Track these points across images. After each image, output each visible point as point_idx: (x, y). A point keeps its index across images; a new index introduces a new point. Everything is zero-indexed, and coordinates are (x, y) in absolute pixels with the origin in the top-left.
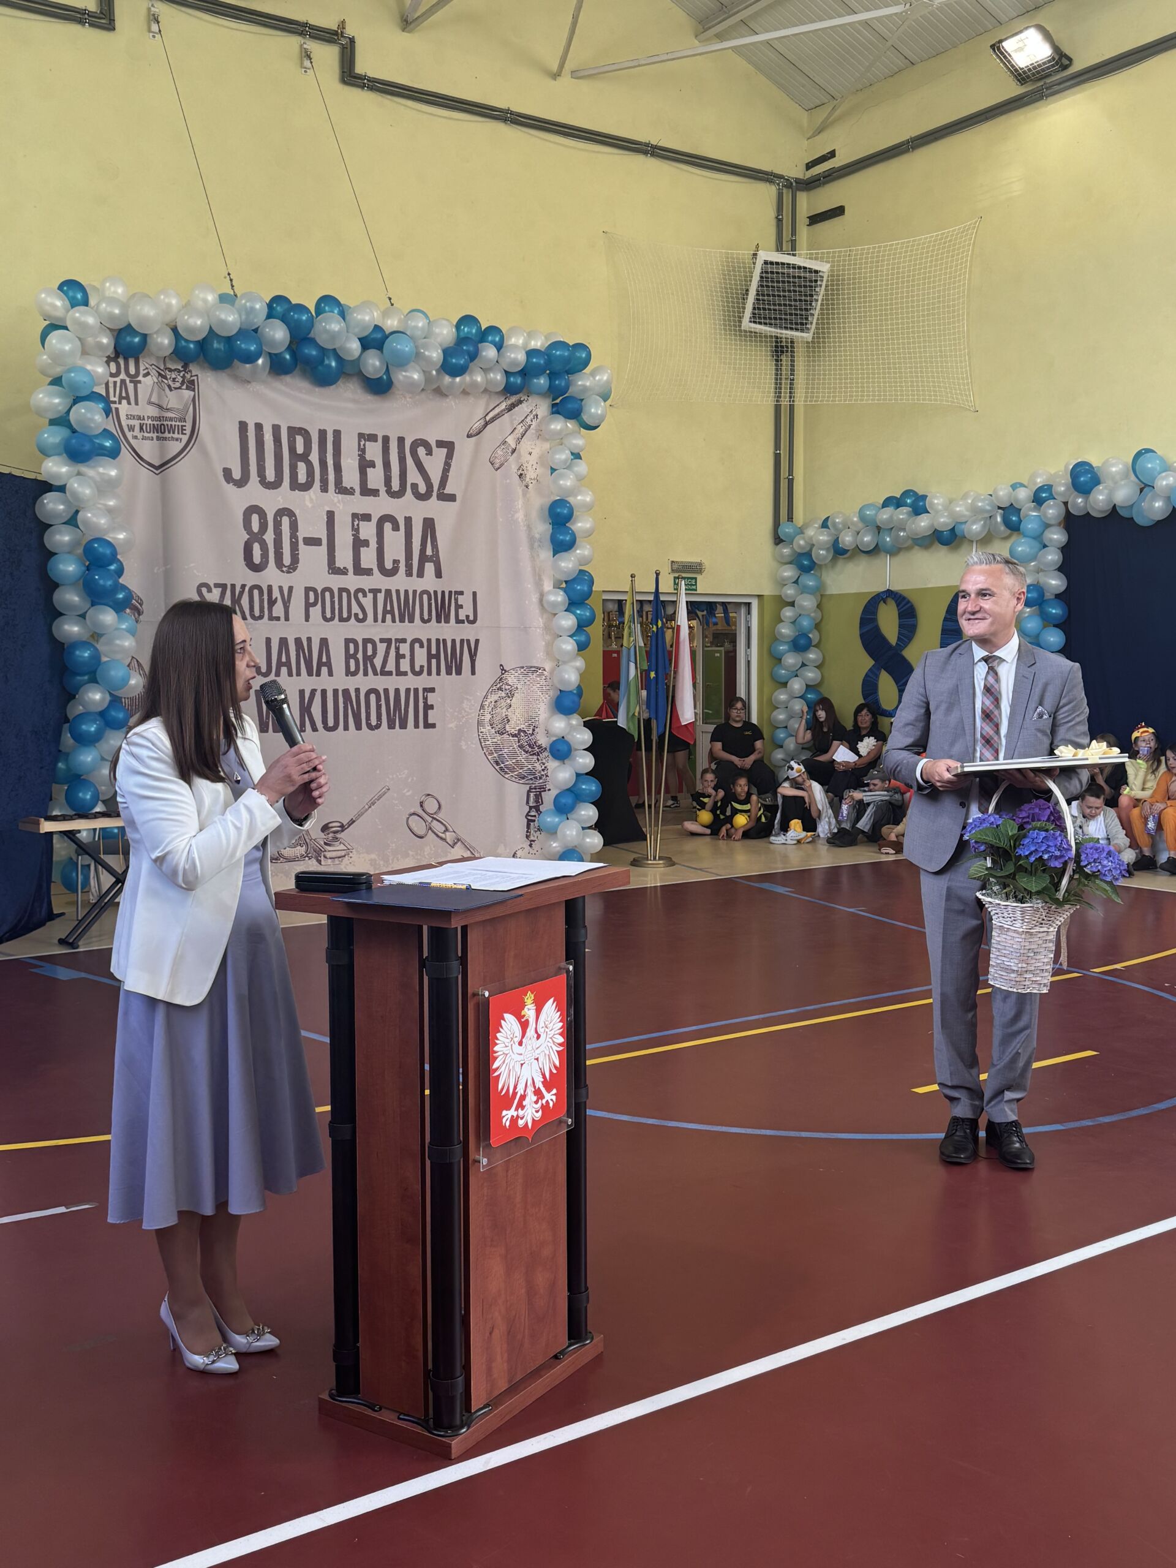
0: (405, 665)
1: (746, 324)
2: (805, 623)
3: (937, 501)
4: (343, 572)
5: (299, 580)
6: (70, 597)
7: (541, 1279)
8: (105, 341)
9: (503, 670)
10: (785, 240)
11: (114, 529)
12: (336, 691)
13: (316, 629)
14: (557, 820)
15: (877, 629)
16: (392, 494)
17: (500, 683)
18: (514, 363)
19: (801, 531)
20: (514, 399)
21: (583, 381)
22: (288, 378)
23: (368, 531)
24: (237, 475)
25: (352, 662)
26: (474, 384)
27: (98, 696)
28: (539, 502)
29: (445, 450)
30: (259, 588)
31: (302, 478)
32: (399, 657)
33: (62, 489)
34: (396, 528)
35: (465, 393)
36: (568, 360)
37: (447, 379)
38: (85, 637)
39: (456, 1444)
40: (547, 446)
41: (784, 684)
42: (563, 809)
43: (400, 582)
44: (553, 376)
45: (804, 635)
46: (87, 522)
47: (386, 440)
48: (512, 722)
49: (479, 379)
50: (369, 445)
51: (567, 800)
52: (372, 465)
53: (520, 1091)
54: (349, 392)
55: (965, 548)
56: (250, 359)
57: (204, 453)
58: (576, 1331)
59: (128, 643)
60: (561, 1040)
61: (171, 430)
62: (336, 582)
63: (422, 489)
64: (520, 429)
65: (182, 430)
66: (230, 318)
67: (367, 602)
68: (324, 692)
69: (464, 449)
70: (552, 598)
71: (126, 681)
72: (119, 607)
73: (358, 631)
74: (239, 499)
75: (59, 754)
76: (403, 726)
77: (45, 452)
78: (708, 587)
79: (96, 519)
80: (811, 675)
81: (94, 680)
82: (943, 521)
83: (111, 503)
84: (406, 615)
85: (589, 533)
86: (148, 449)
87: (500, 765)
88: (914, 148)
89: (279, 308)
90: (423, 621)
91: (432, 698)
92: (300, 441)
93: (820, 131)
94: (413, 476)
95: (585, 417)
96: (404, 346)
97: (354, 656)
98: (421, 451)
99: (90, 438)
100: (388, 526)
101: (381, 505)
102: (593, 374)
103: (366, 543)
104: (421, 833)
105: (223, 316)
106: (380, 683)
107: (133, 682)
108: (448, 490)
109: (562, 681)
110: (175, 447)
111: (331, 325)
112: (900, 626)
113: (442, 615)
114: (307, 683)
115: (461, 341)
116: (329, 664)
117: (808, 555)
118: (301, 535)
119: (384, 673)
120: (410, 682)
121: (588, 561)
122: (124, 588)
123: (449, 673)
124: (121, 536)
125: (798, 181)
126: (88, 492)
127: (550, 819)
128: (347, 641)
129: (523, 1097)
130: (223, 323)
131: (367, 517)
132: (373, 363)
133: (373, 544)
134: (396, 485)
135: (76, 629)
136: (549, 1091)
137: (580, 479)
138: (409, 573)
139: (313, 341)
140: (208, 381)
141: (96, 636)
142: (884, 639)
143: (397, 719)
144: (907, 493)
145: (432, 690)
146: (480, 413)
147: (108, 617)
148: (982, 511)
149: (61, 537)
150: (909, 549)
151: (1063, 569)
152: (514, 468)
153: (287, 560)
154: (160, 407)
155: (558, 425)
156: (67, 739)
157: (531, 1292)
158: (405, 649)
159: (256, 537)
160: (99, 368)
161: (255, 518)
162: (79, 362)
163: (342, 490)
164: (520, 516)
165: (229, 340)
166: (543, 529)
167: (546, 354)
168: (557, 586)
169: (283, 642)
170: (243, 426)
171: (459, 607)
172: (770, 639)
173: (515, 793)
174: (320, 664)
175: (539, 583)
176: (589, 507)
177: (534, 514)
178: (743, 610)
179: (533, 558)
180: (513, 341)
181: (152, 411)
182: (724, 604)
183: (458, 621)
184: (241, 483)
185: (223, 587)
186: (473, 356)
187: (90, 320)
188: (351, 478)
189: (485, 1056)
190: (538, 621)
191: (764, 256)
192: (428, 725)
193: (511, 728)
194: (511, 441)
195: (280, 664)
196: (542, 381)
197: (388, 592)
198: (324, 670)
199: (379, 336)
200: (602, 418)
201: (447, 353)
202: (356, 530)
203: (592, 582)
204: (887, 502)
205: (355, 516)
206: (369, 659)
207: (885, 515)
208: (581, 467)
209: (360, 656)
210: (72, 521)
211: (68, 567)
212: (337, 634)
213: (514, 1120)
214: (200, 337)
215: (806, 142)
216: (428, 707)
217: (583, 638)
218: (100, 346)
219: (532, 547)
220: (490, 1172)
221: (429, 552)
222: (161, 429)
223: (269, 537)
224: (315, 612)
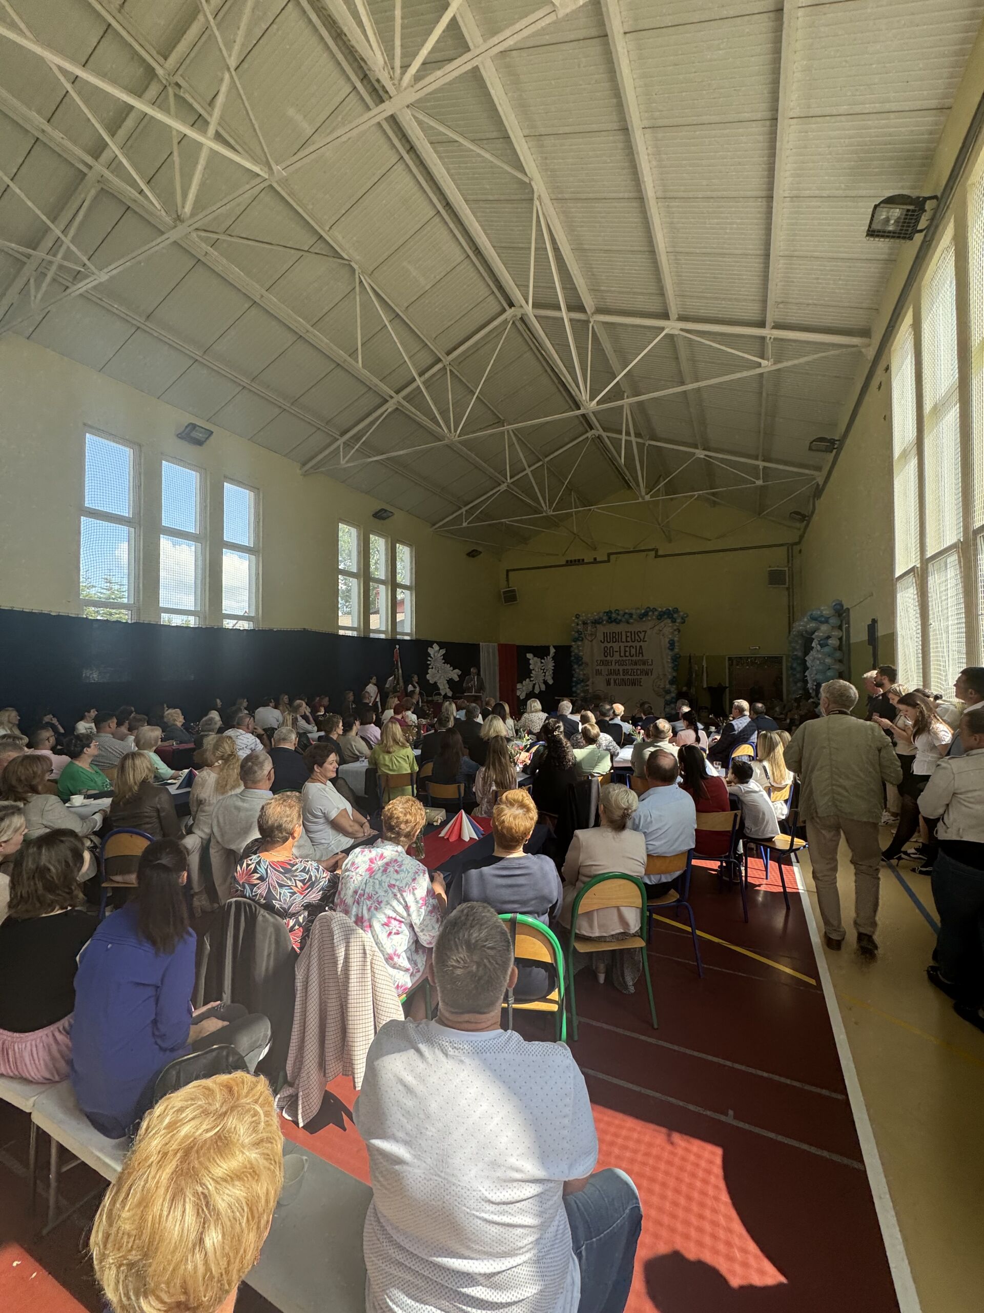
1: (767, 586)
4: (623, 657)
5: (614, 659)
8: (581, 623)
9: (658, 675)
12: (621, 679)
17: (657, 678)
18: (659, 613)
20: (660, 620)
22: (611, 624)
26: (650, 619)
28: (667, 640)
29: (644, 632)
30: (607, 660)
31: (615, 641)
32: (634, 672)
33: (573, 646)
35: (648, 621)
36: (674, 611)
37: (643, 619)
40: (669, 628)
43: (634, 658)
44: (670, 615)
46: (577, 651)
47: (631, 632)
48: (661, 685)
50: (627, 633)
52: (628, 637)
54: (622, 624)
56: (603, 622)
57: (598, 638)
62: (621, 659)
63: (639, 640)
64: (661, 626)
67: (627, 662)
69: (649, 632)
70: (669, 660)
77: (569, 641)
83: (580, 649)
84: (636, 664)
85: (680, 646)
86: (588, 639)
90: (640, 665)
92: (614, 634)
94: (637, 638)
96: (632, 615)
97: (625, 672)
98: (639, 633)
99: (578, 638)
100: (632, 648)
101: (629, 644)
102: (680, 613)
103: (627, 651)
105: (598, 616)
108: (645, 640)
113: (644, 664)
114: (615, 677)
115: (646, 612)
116: (619, 674)
118: (614, 651)
119: (631, 675)
120: (637, 677)
121: (678, 652)
122: (583, 661)
123: (646, 675)
124: (583, 653)
125: (794, 543)
126: (576, 647)
128: (623, 670)
131: (627, 646)
132: (625, 619)
134: (633, 640)
135: (573, 668)
137: (676, 635)
138: (636, 656)
139: (612, 617)
140: (598, 626)
143: (634, 684)
145: (641, 679)
146: (651, 624)
149: (571, 654)
152: (661, 634)
153: (611, 655)
155: (671, 624)
159: (605, 652)
160: (580, 627)
161: (606, 648)
162: (576, 627)
163: (622, 642)
164: (662, 644)
166: (668, 646)
167: (667, 611)
169: (611, 670)
170: (604, 633)
171: (648, 662)
175: (664, 657)
177: (666, 643)
178: (781, 658)
179: (664, 653)
180: (659, 610)
181: (590, 632)
183: (648, 665)
184: (604, 643)
185: (601, 660)
186: (648, 614)
187: (580, 620)
188: (624, 640)
190: (666, 665)
191: (768, 569)
192: (641, 686)
194: (660, 629)
195: (610, 673)
196: (667, 616)
197: (632, 660)
199: (628, 612)
202: (625, 649)
203: (676, 656)
206: (628, 673)
210: (573, 651)
212: (621, 668)
216: (641, 682)
217: (676, 668)
219: (664, 649)
221: (641, 652)
223: (608, 651)
224: (617, 664)
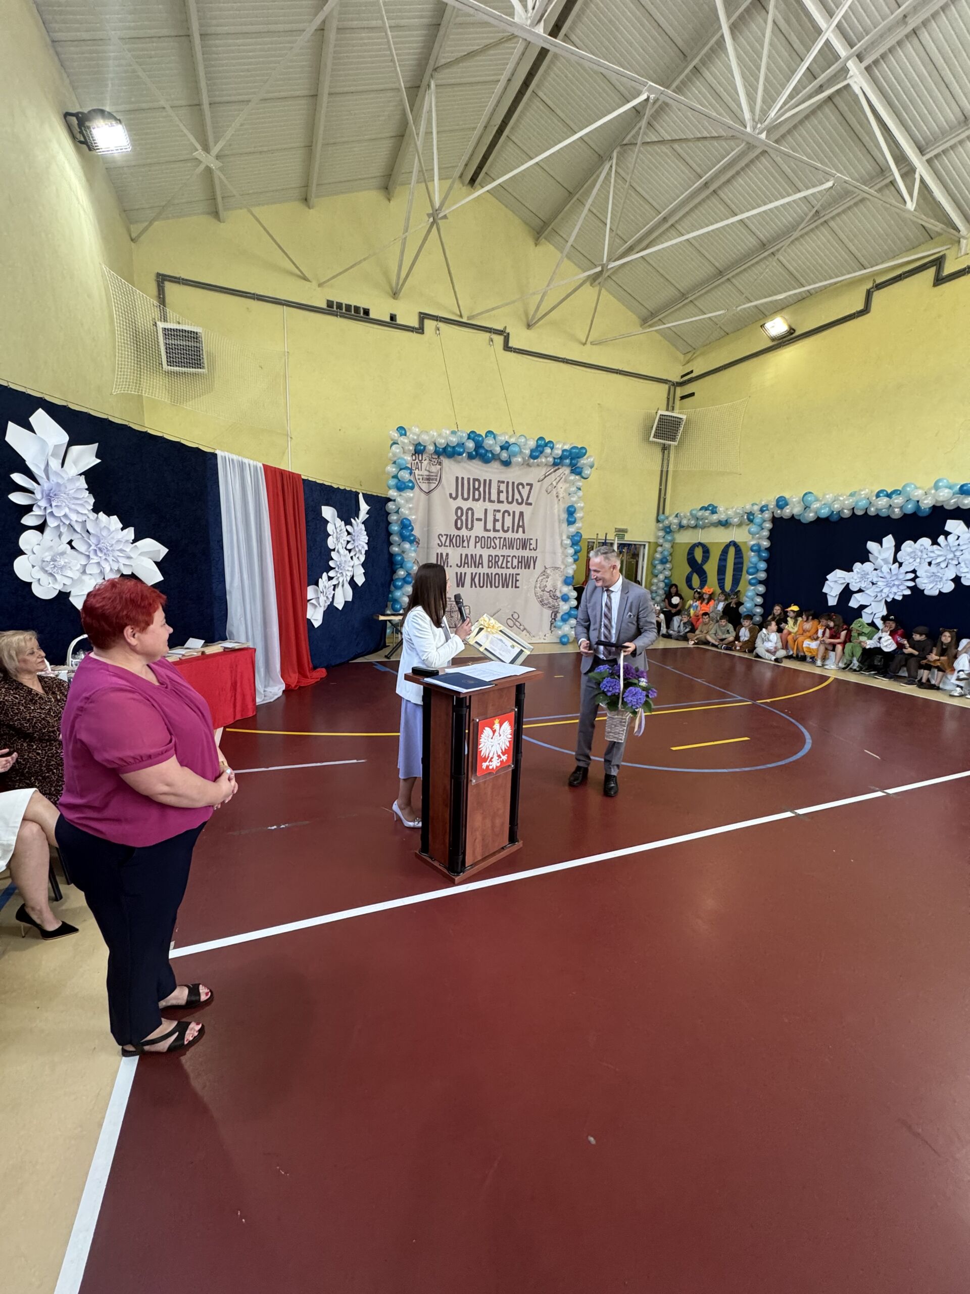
0: (509, 565)
1: (651, 439)
2: (666, 553)
3: (721, 509)
4: (489, 531)
5: (473, 534)
6: (395, 538)
7: (498, 822)
8: (411, 448)
9: (546, 568)
10: (670, 406)
11: (411, 515)
12: (484, 574)
13: (478, 551)
14: (561, 624)
15: (694, 557)
16: (509, 503)
17: (544, 573)
18: (557, 454)
19: (667, 518)
20: (557, 468)
21: (583, 461)
22: (474, 461)
23: (499, 516)
24: (454, 495)
25: (490, 564)
26: (542, 462)
27: (402, 573)
28: (563, 506)
29: (529, 487)
30: (459, 536)
31: (477, 497)
32: (507, 562)
33: (394, 501)
34: (509, 515)
35: (538, 465)
36: (578, 453)
37: (532, 460)
38: (400, 552)
39: (457, 879)
40: (568, 485)
41: (657, 576)
42: (564, 620)
43: (509, 535)
44: (572, 459)
45: (665, 558)
46: (402, 512)
47: (508, 483)
48: (548, 587)
49: (543, 460)
50: (502, 485)
51: (566, 617)
52: (502, 492)
53: (491, 756)
54: (496, 465)
55: (731, 528)
56: (460, 454)
57: (443, 488)
58: (512, 839)
59: (413, 555)
60: (510, 736)
61: (433, 480)
62: (486, 534)
63: (520, 501)
64: (558, 479)
65: (436, 480)
66: (454, 440)
67: (497, 542)
68: (480, 574)
69: (536, 486)
70: (566, 542)
71: (412, 568)
72: (411, 542)
73: (493, 552)
74: (454, 504)
75: (390, 592)
76: (507, 587)
77: (390, 488)
78: (628, 538)
79: (404, 511)
80: (667, 573)
81: (402, 567)
82: (723, 517)
83: (411, 506)
84: (511, 546)
85: (582, 518)
86: (425, 487)
87: (542, 602)
88: (725, 369)
89: (472, 436)
90: (517, 549)
91: (518, 577)
92: (477, 483)
93: (688, 362)
94: (517, 496)
95: (583, 475)
96: (516, 449)
97: (491, 561)
98: (520, 487)
99: (404, 483)
100: (506, 514)
101: (504, 507)
102: (587, 458)
103: (498, 520)
104: (512, 625)
105: (451, 439)
106: (500, 571)
107: (415, 568)
108: (529, 501)
109: (567, 573)
110: (433, 486)
111: (489, 442)
112: (703, 556)
113: (524, 547)
114: (474, 570)
115: (538, 446)
116: (482, 564)
117: (669, 527)
118: (475, 517)
119: (502, 568)
120: (511, 571)
121: (580, 528)
122: (413, 535)
123: (525, 568)
124: (413, 517)
125: (677, 383)
126: (403, 502)
127: (559, 623)
128: (489, 556)
129: (492, 758)
130: (451, 441)
131: (499, 511)
132: (504, 455)
133: (501, 521)
134: (510, 499)
135: (397, 549)
136: (504, 755)
137: (579, 498)
138: (513, 532)
139: (483, 448)
140: (446, 462)
141: (403, 552)
142: (696, 561)
143: (505, 584)
144: (710, 505)
145: (519, 574)
146: (543, 473)
147: (407, 546)
148: (739, 513)
149: (393, 518)
150: (709, 527)
151: (769, 538)
152: (555, 493)
153: (469, 526)
154: (429, 471)
155: (572, 477)
156: (392, 588)
157: (493, 826)
158: (510, 559)
159: (459, 518)
160: (408, 458)
161: (459, 511)
162: (402, 456)
163: (490, 501)
164: (556, 511)
165: (454, 447)
166: (564, 516)
167: (570, 451)
168: (568, 537)
169: (467, 555)
170: (457, 478)
171: (530, 544)
172: (652, 559)
173: (547, 613)
174: (479, 564)
175: (561, 535)
176: (582, 508)
177: (561, 510)
178: (642, 547)
179: (559, 527)
180: (558, 446)
181: (427, 473)
182: (635, 545)
183: (530, 550)
184: (455, 499)
185: (447, 535)
186: (542, 452)
187: (406, 441)
188: (494, 497)
189: (476, 743)
190: (559, 550)
191: (660, 412)
192: (516, 587)
193: (547, 589)
194: (554, 483)
195: (465, 563)
196: (568, 461)
197: (505, 538)
198: (480, 566)
199: (507, 445)
200: (590, 475)
201: (532, 451)
202: (495, 516)
203: (581, 536)
204: (702, 509)
205: (495, 510)
206: (496, 562)
207: (700, 513)
208: (580, 493)
209: (493, 561)
210: (397, 512)
211: (395, 528)
212: (485, 553)
213: (488, 767)
214: (443, 446)
215: (681, 367)
216: (517, 581)
217: (576, 557)
218: (409, 450)
219: (559, 522)
220: (477, 785)
221: (521, 524)
222: (429, 479)
223: (464, 518)
224: (478, 545)
